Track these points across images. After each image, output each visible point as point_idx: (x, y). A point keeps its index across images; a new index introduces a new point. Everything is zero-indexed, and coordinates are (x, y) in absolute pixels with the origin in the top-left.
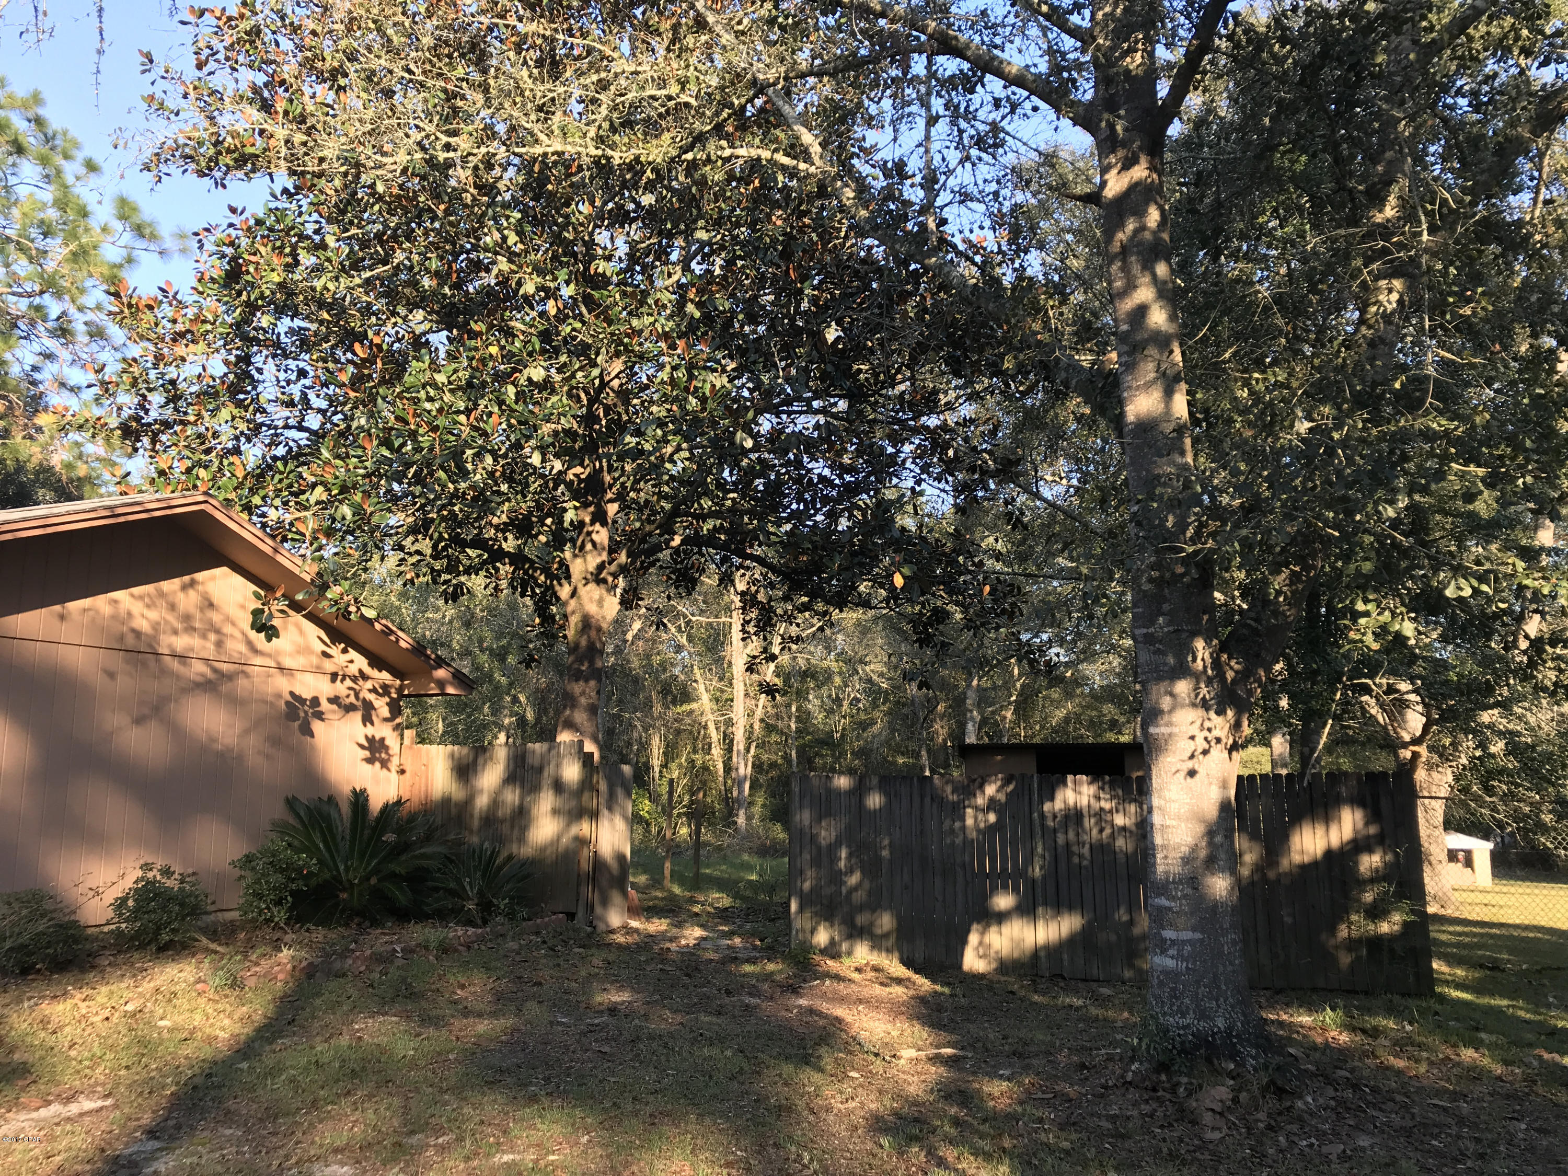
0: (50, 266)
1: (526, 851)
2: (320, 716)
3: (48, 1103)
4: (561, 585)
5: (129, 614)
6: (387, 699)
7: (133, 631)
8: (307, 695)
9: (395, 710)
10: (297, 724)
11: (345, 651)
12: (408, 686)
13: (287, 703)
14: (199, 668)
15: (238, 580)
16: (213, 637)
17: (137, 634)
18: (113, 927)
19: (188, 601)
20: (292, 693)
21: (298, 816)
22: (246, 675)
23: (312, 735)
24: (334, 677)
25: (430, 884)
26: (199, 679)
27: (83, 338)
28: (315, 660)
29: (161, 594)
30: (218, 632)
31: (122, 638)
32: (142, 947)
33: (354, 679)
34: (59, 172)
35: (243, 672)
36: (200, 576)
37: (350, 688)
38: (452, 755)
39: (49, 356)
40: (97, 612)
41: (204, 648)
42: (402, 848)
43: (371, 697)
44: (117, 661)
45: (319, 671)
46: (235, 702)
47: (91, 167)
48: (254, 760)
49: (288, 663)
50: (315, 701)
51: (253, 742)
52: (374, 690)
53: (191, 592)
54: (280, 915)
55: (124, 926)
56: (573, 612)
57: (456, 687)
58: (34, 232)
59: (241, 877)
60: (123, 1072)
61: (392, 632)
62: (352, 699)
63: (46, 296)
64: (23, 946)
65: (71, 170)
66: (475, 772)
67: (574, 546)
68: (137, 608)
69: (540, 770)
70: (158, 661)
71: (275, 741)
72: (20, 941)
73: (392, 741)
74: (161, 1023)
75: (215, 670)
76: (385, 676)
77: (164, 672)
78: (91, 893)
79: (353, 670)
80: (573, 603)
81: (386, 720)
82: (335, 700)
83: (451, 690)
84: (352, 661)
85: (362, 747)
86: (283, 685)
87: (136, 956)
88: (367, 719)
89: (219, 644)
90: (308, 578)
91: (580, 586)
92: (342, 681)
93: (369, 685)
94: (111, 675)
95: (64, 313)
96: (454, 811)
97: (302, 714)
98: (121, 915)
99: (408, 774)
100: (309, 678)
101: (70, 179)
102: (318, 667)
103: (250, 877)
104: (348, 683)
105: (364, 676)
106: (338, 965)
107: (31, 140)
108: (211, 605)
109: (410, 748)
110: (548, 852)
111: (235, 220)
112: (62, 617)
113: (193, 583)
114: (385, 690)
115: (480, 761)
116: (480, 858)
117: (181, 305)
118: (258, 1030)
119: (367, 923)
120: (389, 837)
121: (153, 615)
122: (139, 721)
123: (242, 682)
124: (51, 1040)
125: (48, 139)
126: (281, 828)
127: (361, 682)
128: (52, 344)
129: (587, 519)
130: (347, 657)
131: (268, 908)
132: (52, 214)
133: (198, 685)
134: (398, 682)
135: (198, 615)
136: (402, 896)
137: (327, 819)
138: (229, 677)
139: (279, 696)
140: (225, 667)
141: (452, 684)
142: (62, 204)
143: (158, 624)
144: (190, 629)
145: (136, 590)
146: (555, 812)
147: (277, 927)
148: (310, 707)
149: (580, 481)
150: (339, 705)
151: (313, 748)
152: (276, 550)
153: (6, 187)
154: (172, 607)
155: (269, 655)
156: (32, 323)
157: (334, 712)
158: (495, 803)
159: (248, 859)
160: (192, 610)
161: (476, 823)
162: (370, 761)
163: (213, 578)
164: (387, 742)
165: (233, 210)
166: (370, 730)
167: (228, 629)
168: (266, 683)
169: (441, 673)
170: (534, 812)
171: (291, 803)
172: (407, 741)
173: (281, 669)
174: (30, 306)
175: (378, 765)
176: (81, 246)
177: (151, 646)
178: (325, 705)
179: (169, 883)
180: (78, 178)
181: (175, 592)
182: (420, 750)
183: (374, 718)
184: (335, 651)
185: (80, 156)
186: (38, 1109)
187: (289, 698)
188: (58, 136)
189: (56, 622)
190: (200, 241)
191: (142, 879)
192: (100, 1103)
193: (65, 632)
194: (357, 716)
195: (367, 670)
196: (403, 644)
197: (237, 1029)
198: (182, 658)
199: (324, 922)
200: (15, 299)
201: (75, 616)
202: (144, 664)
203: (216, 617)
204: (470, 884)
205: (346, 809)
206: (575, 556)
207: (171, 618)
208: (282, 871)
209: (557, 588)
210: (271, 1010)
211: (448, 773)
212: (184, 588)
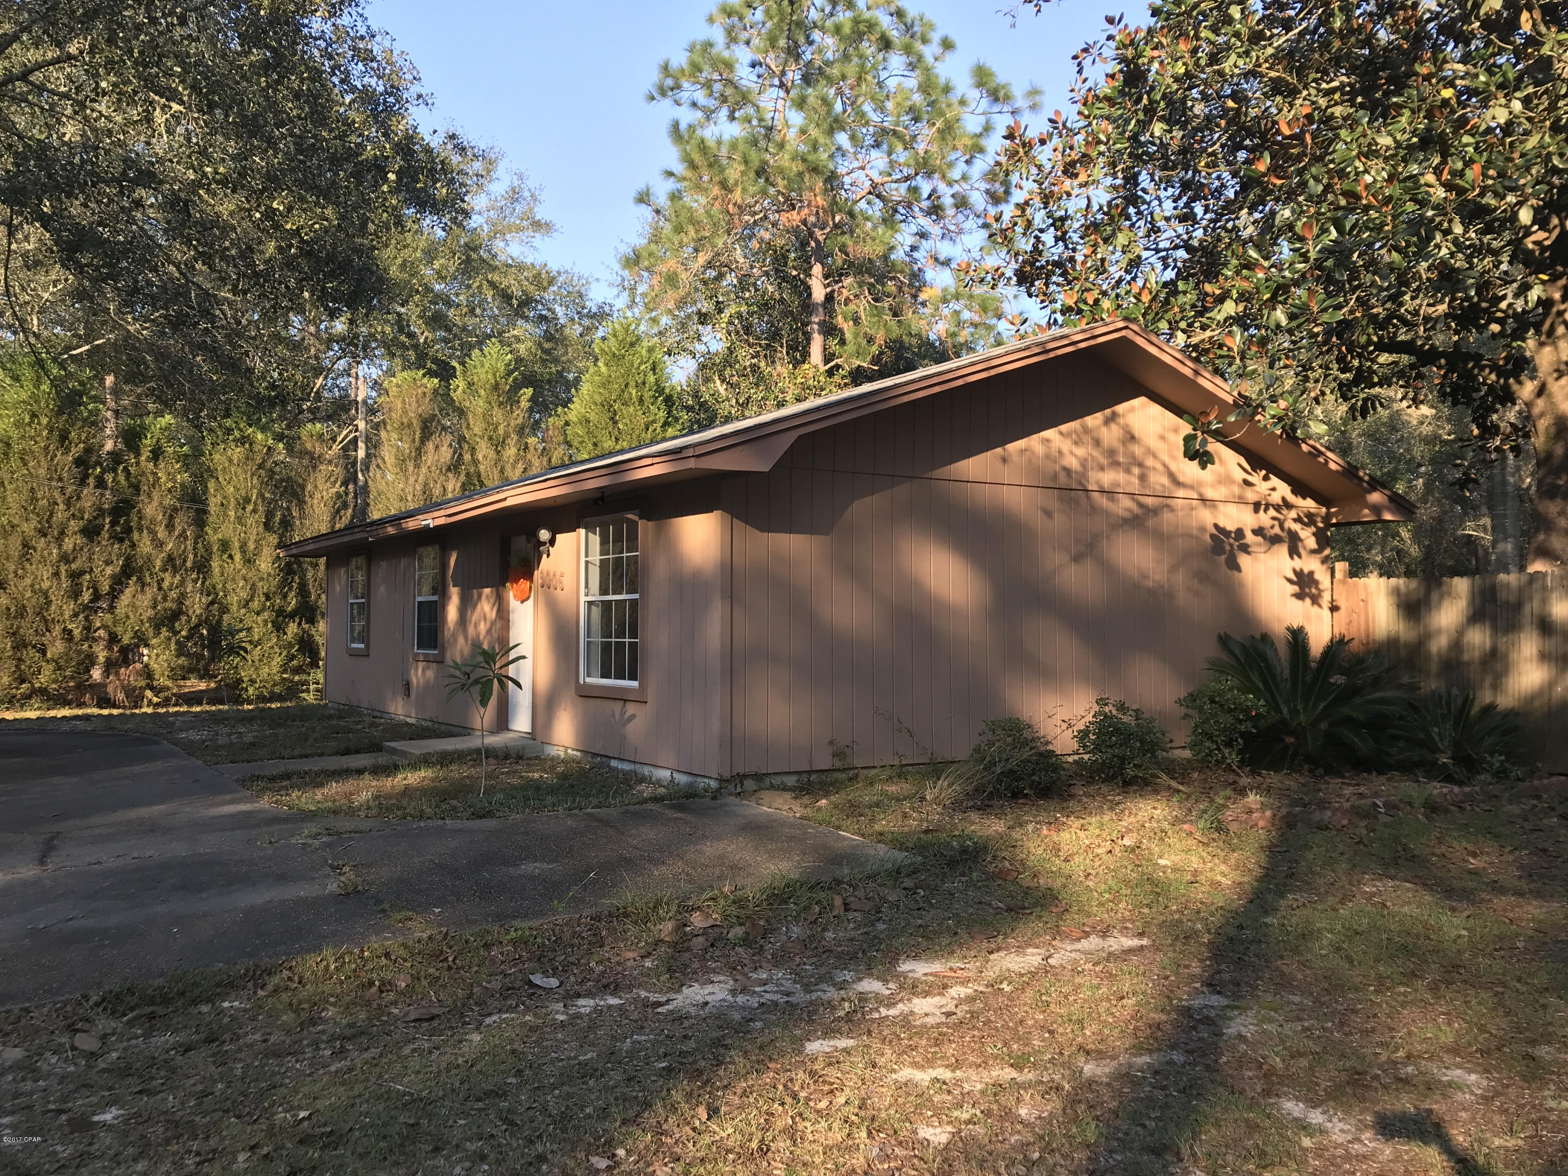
0: (921, 147)
1: (1505, 701)
2: (1245, 549)
3: (1087, 935)
4: (1520, 383)
5: (1060, 452)
6: (1313, 529)
7: (1065, 469)
8: (1231, 527)
9: (1323, 540)
10: (1223, 557)
11: (1266, 478)
12: (1335, 514)
13: (1212, 536)
14: (1126, 503)
15: (1156, 410)
16: (1136, 470)
17: (1068, 471)
18: (1076, 757)
19: (1111, 435)
20: (1216, 526)
21: (1232, 653)
22: (1171, 509)
23: (1239, 569)
24: (1257, 506)
25: (1391, 731)
26: (1127, 515)
27: (950, 212)
28: (1236, 490)
29: (1086, 430)
30: (1141, 465)
31: (1055, 477)
32: (1109, 779)
33: (1277, 508)
34: (920, 58)
35: (1168, 506)
36: (1121, 408)
37: (1274, 518)
38: (1396, 591)
39: (923, 235)
40: (1033, 453)
41: (1129, 483)
42: (1350, 693)
43: (1296, 527)
44: (1051, 500)
45: (1241, 501)
46: (1161, 538)
47: (947, 45)
48: (1183, 597)
49: (1210, 494)
50: (1240, 533)
51: (1180, 578)
52: (1298, 520)
53: (1114, 426)
54: (1233, 758)
55: (1086, 757)
56: (1542, 415)
57: (1393, 513)
58: (906, 118)
59: (1186, 716)
60: (1146, 911)
61: (1321, 453)
62: (1277, 530)
63: (918, 178)
64: (1011, 771)
65: (929, 52)
66: (1429, 609)
67: (1538, 332)
68: (1066, 446)
69: (1518, 606)
70: (1088, 498)
71: (1203, 577)
72: (1009, 766)
73: (1322, 575)
74: (1162, 862)
75: (1141, 505)
76: (1309, 504)
77: (1094, 509)
78: (1064, 726)
79: (1276, 498)
80: (1540, 403)
81: (1313, 552)
82: (1258, 532)
83: (1388, 516)
84: (1274, 489)
85: (1290, 581)
86: (1207, 517)
87: (1104, 788)
88: (1294, 552)
89: (1143, 478)
90: (1230, 400)
91: (1550, 380)
92: (1265, 511)
93: (1293, 514)
94: (1048, 513)
95: (934, 191)
96: (1403, 653)
97: (1228, 548)
98: (1085, 746)
99: (1343, 612)
100: (1232, 509)
101: (929, 59)
102: (1240, 497)
103: (1196, 718)
104: (1272, 512)
105: (1288, 505)
106: (1317, 816)
107: (894, 34)
108: (1133, 438)
109: (1343, 582)
110: (1537, 703)
111: (1113, 30)
112: (1004, 460)
113: (1113, 417)
114: (1308, 519)
115: (1434, 596)
116: (1448, 704)
117: (1073, 133)
118: (1260, 880)
119: (1320, 771)
120: (1338, 679)
121: (1080, 451)
122: (1077, 558)
123: (1167, 516)
124: (1067, 868)
125: (909, 27)
126: (1216, 666)
127: (1285, 512)
128: (925, 222)
129: (1557, 296)
130: (1269, 484)
131: (1218, 749)
132: (917, 98)
133: (1126, 521)
134: (1324, 510)
135: (1121, 450)
136: (1362, 744)
137: (1263, 657)
138: (1154, 512)
139: (1203, 529)
140: (1149, 501)
141: (1389, 509)
142: (926, 87)
143: (1086, 460)
144: (1115, 464)
145: (1064, 427)
146: (1544, 657)
147: (1229, 768)
148: (1235, 539)
149: (1543, 249)
150: (1264, 537)
151: (1241, 585)
152: (1197, 373)
153: (878, 83)
154: (1097, 443)
155: (1191, 487)
156: (909, 206)
157: (1259, 544)
158: (1457, 645)
159: (1192, 697)
160: (1116, 444)
161: (1434, 667)
162: (1299, 596)
163: (1132, 410)
164: (1317, 576)
165: (1110, 20)
166: (1297, 563)
167: (1150, 462)
168: (1190, 516)
169: (1375, 497)
170: (1514, 656)
171: (1224, 641)
172: (1339, 575)
173: (1203, 500)
174: (909, 189)
175: (1308, 601)
176: (947, 122)
177: (1081, 483)
178: (1250, 538)
179: (1125, 719)
180: (936, 59)
181: (1098, 427)
182: (1355, 584)
183: (1301, 550)
184: (1255, 478)
185: (936, 37)
186: (1079, 940)
187: (1214, 531)
188: (917, 23)
189: (999, 464)
190: (1079, 64)
191: (1100, 713)
192: (1135, 942)
193: (1007, 474)
194: (1283, 549)
195: (1291, 498)
196: (1333, 466)
197: (1236, 876)
198: (1110, 493)
199: (1275, 766)
200: (894, 185)
201: (1015, 458)
202: (1077, 503)
203: (1137, 450)
204: (1440, 734)
205: (1283, 651)
206: (1542, 344)
207: (1095, 453)
208: (1230, 711)
209: (1515, 387)
210: (1263, 860)
211: (1393, 611)
212: (1108, 421)
